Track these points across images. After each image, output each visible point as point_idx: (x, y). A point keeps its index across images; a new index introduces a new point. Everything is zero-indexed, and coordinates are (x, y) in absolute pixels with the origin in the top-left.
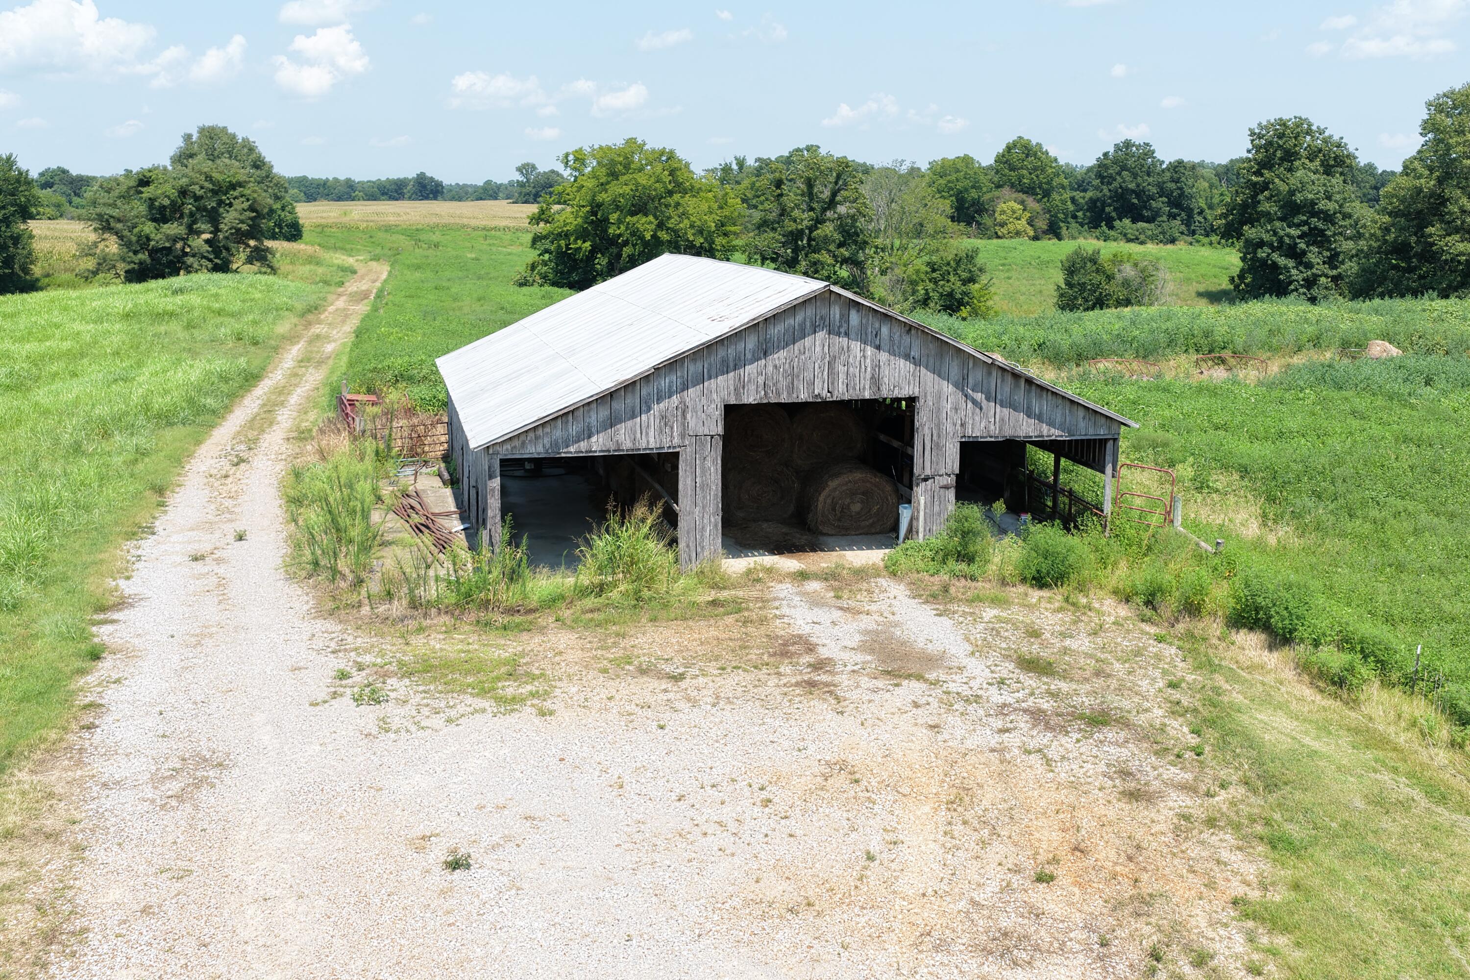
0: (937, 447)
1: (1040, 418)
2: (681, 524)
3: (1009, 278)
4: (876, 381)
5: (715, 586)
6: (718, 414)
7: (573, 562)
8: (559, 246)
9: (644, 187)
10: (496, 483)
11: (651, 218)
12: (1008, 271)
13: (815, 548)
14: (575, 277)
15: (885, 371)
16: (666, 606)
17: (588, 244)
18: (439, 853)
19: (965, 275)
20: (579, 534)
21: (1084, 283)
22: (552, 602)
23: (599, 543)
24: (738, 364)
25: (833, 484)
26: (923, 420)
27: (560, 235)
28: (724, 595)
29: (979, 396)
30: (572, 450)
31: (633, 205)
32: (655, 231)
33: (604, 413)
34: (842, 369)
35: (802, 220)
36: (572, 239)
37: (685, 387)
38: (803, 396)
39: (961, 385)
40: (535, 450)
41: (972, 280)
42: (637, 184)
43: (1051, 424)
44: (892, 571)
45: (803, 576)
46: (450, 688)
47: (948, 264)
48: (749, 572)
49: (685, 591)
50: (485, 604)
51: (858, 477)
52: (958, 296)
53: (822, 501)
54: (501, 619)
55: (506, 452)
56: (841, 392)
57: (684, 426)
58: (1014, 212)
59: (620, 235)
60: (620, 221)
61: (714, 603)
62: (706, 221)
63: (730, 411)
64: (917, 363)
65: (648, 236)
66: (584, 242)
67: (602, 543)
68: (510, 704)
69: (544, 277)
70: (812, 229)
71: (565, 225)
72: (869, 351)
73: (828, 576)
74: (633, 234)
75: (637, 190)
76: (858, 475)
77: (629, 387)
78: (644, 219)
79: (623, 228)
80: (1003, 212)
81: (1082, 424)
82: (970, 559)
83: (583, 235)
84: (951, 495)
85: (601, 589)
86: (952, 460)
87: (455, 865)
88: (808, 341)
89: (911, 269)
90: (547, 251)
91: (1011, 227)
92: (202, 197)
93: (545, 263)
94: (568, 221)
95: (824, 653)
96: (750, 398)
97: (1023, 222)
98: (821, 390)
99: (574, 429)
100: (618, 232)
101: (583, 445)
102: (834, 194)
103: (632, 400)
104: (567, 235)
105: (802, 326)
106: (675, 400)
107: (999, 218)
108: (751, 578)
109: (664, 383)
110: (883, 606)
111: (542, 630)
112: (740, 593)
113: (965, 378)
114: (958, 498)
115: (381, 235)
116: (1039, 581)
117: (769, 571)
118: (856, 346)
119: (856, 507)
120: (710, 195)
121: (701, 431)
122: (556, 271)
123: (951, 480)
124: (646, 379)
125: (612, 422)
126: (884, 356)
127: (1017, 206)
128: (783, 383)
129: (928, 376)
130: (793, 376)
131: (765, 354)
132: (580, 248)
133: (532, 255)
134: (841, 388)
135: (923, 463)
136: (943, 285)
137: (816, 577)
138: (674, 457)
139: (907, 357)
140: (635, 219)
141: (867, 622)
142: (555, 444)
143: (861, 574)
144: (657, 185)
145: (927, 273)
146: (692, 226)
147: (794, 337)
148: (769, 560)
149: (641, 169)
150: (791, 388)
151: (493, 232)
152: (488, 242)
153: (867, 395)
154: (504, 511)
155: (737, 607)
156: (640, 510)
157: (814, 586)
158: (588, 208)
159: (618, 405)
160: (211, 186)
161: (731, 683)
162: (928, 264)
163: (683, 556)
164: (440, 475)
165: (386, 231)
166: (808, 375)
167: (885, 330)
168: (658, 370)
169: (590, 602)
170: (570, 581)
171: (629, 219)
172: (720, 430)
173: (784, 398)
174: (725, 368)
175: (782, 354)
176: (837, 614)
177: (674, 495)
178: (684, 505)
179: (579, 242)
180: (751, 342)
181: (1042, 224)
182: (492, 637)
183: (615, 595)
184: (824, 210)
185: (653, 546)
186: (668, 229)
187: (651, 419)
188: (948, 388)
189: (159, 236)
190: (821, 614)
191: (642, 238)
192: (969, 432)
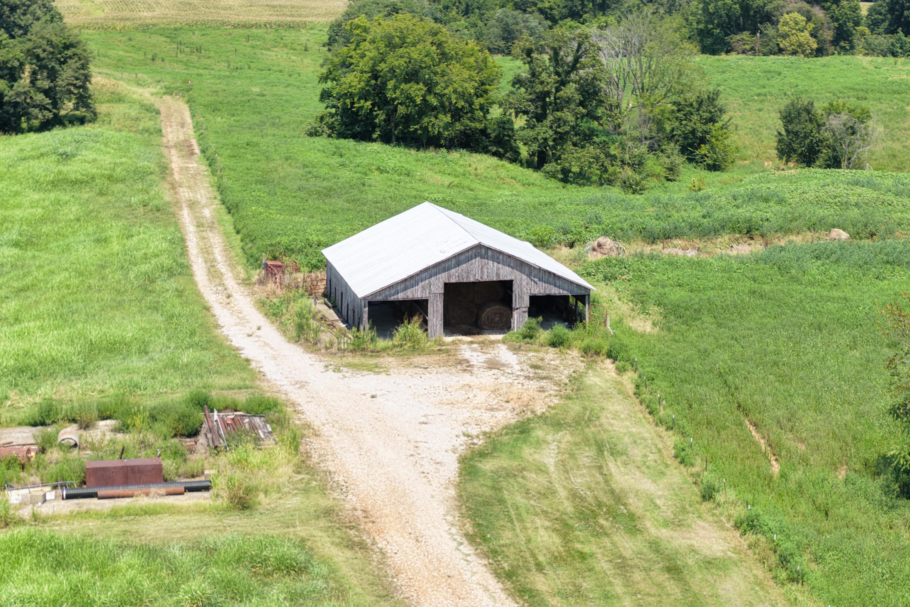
0: (521, 297)
1: (559, 287)
2: (429, 324)
3: (760, 110)
4: (498, 275)
5: (440, 345)
6: (442, 286)
7: (391, 336)
8: (345, 103)
9: (416, 60)
10: (366, 309)
11: (421, 85)
12: (762, 101)
13: (479, 333)
14: (358, 129)
15: (501, 271)
16: (423, 351)
17: (369, 103)
18: (369, 396)
19: (706, 115)
20: (394, 327)
21: (797, 132)
22: (384, 350)
23: (400, 330)
24: (449, 269)
25: (488, 310)
26: (516, 288)
27: (346, 94)
28: (443, 348)
29: (536, 280)
30: (392, 298)
31: (407, 74)
32: (424, 96)
33: (403, 286)
34: (486, 270)
35: (548, 83)
36: (356, 99)
37: (431, 277)
38: (472, 280)
39: (529, 276)
40: (379, 298)
41: (712, 120)
42: (410, 58)
43: (563, 289)
44: (504, 342)
45: (472, 342)
46: (359, 369)
47: (691, 105)
48: (453, 341)
49: (430, 346)
50: (363, 349)
51: (497, 308)
52: (699, 134)
53: (484, 316)
54: (370, 354)
55: (370, 299)
56: (485, 278)
57: (430, 290)
58: (797, 23)
59: (396, 98)
60: (395, 88)
61: (440, 350)
62: (466, 88)
63: (446, 285)
64: (513, 268)
65: (418, 101)
66: (366, 100)
67: (402, 330)
68: (379, 373)
69: (331, 127)
70: (558, 90)
71: (350, 87)
72: (495, 264)
73: (479, 343)
74: (407, 98)
75: (410, 62)
76: (497, 307)
77: (411, 277)
78: (416, 87)
79: (398, 92)
80: (786, 24)
81: (575, 289)
82: (531, 337)
83: (364, 96)
84: (526, 315)
85: (401, 346)
86: (526, 302)
87: (373, 397)
88: (473, 261)
89: (657, 110)
90: (334, 106)
91: (793, 39)
92: (44, 59)
93: (332, 115)
94: (353, 84)
95: (471, 363)
96: (453, 280)
97: (806, 34)
98: (478, 278)
99: (393, 291)
100: (394, 96)
101: (396, 297)
102: (576, 60)
103: (412, 281)
104: (352, 95)
105: (471, 256)
106: (427, 281)
107: (783, 29)
108: (453, 343)
109: (423, 276)
110: (496, 352)
111: (383, 357)
112: (449, 347)
113: (531, 273)
114: (529, 316)
115: (139, 37)
116: (553, 345)
117: (459, 341)
118: (490, 262)
119: (497, 319)
120: (472, 60)
121: (436, 292)
122: (343, 123)
123: (526, 309)
124: (417, 274)
125: (405, 289)
126: (500, 266)
127: (801, 18)
128: (465, 275)
129: (517, 273)
130: (468, 273)
131: (458, 265)
132: (362, 107)
133: (321, 108)
134: (485, 277)
135: (516, 303)
136: (686, 125)
137: (476, 343)
138: (426, 301)
139: (509, 266)
140: (409, 85)
141: (489, 356)
142: (386, 296)
143: (492, 342)
144: (426, 59)
145: (673, 111)
146: (455, 91)
147: (468, 260)
148: (460, 337)
149: (414, 45)
150: (468, 277)
151: (254, 30)
152: (251, 43)
153: (495, 279)
154: (369, 318)
155: (447, 351)
156: (415, 318)
157: (475, 346)
158: (370, 75)
159: (408, 283)
160: (51, 50)
161: (441, 370)
162: (674, 103)
163: (430, 335)
164: (326, 304)
165: (144, 31)
166: (474, 272)
167: (501, 257)
168: (421, 272)
169: (398, 349)
170: (390, 343)
171: (403, 86)
172: (443, 291)
173: (465, 281)
174: (444, 270)
175: (464, 265)
176: (480, 354)
177: (427, 314)
178: (430, 317)
179: (362, 101)
180: (453, 262)
181: (828, 35)
182: (368, 358)
183: (406, 347)
184: (568, 73)
185: (420, 331)
186: (435, 94)
187: (419, 287)
188: (524, 277)
189: (11, 92)
190: (475, 354)
191: (414, 102)
192: (533, 292)
